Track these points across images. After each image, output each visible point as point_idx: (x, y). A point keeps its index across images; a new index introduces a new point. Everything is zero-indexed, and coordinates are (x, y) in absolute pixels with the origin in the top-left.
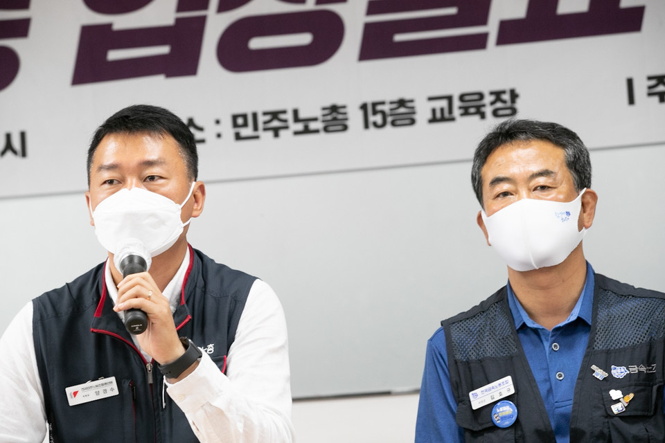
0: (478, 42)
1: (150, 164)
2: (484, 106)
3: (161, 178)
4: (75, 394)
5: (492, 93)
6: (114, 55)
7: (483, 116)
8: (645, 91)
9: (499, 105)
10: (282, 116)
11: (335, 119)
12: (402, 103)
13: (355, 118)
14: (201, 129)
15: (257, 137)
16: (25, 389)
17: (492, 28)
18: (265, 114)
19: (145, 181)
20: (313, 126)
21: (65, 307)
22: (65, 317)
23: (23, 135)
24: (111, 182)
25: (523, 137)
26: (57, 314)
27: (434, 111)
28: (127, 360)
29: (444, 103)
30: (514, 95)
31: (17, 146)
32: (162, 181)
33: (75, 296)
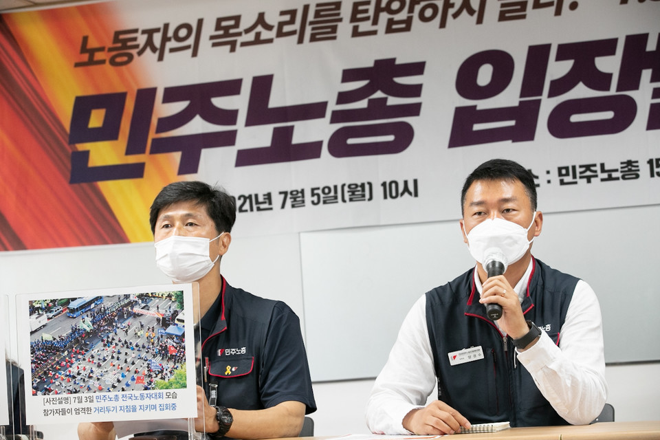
1: (506, 200)
3: (514, 210)
4: (455, 357)
6: (477, 127)
10: (593, 168)
11: (630, 170)
13: (644, 169)
14: (537, 177)
15: (576, 183)
16: (421, 353)
18: (581, 167)
19: (503, 212)
20: (614, 175)
21: (447, 298)
22: (447, 305)
23: (415, 182)
24: (479, 213)
26: (442, 303)
28: (489, 334)
31: (411, 189)
32: (514, 213)
33: (454, 291)
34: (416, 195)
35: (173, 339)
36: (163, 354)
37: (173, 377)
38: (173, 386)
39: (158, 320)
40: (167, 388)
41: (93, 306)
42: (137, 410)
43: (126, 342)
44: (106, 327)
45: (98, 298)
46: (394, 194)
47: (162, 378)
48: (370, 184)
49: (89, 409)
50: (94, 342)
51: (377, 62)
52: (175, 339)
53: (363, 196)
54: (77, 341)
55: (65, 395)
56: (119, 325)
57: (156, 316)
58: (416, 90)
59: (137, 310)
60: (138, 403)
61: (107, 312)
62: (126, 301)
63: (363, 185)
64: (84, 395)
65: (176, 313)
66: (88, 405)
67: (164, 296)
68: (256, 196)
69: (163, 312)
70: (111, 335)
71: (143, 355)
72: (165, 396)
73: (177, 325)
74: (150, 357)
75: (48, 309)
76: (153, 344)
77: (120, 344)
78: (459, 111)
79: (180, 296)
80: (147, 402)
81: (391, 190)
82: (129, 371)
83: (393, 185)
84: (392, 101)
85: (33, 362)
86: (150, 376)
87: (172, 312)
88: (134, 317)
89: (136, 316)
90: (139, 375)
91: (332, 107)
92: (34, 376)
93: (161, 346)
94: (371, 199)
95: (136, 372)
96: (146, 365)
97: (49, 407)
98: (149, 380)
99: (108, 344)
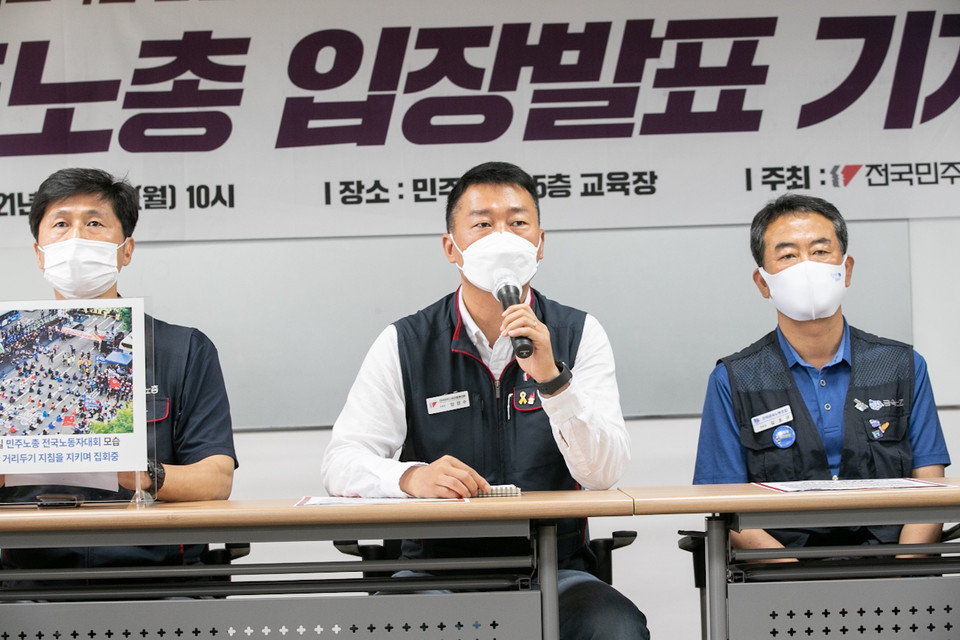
0: (625, 131)
1: (516, 210)
2: (628, 184)
3: (525, 223)
4: (434, 404)
5: (635, 174)
6: (313, 124)
7: (627, 193)
8: (761, 180)
9: (641, 184)
12: (559, 177)
14: (386, 191)
15: (434, 200)
17: (637, 120)
18: (442, 180)
19: (512, 224)
21: (424, 330)
23: (231, 188)
24: (484, 225)
25: (803, 209)
26: (418, 337)
27: (586, 186)
28: (477, 376)
29: (595, 180)
30: (653, 177)
31: (226, 197)
32: (525, 227)
33: (431, 321)
34: (232, 205)
35: (116, 369)
36: (102, 389)
37: (115, 418)
38: (115, 430)
39: (96, 344)
40: (106, 432)
41: (5, 322)
42: (64, 459)
43: (50, 372)
44: (23, 351)
45: (12, 313)
46: (203, 202)
47: (99, 419)
48: (172, 188)
50: (6, 369)
51: (187, 35)
52: (118, 370)
53: (164, 202)
56: (41, 349)
57: (94, 339)
58: (237, 73)
59: (66, 329)
60: (65, 451)
61: (25, 331)
62: (52, 318)
63: (163, 189)
65: (120, 336)
67: (105, 314)
68: (20, 196)
69: (103, 333)
70: (29, 362)
71: (75, 388)
72: (103, 442)
73: (122, 351)
74: (83, 391)
76: (88, 374)
77: (42, 374)
78: (291, 103)
79: (127, 315)
80: (78, 449)
81: (200, 197)
82: (53, 408)
83: (203, 191)
84: (205, 85)
86: (83, 416)
87: (116, 334)
88: (63, 339)
89: (65, 337)
90: (68, 414)
91: (126, 87)
93: (99, 378)
94: (173, 206)
95: (63, 411)
96: (77, 401)
98: (81, 421)
99: (26, 372)
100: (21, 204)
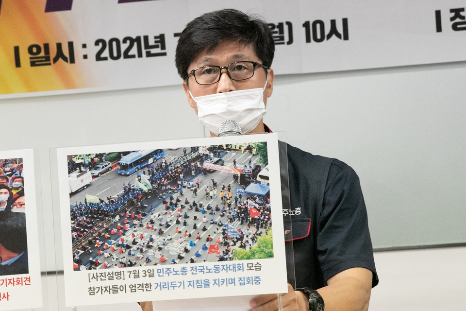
31: (340, 30)
34: (346, 37)
35: (255, 199)
36: (243, 218)
37: (255, 246)
38: (257, 256)
39: (235, 177)
40: (248, 258)
41: (151, 161)
42: (211, 285)
43: (195, 204)
44: (169, 187)
45: (158, 152)
46: (319, 37)
47: (241, 247)
48: (289, 24)
49: (148, 286)
50: (154, 204)
52: (257, 200)
53: (282, 38)
54: (131, 203)
55: (117, 269)
56: (185, 184)
57: (233, 172)
59: (207, 165)
61: (170, 168)
62: (194, 155)
63: (281, 26)
64: (141, 268)
65: (257, 169)
66: (147, 280)
67: (243, 149)
68: (146, 38)
69: (240, 167)
70: (175, 196)
71: (218, 219)
72: (246, 267)
73: (259, 182)
74: (225, 221)
75: (92, 165)
76: (229, 205)
77: (187, 206)
79: (263, 149)
80: (223, 275)
81: (315, 31)
82: (199, 238)
83: (318, 26)
85: (74, 230)
86: (226, 244)
87: (253, 167)
88: (205, 174)
89: (207, 172)
90: (213, 243)
92: (75, 247)
93: (240, 208)
94: (290, 42)
95: (208, 240)
96: (221, 230)
97: (95, 283)
98: (224, 248)
99: (172, 206)
100: (147, 46)
